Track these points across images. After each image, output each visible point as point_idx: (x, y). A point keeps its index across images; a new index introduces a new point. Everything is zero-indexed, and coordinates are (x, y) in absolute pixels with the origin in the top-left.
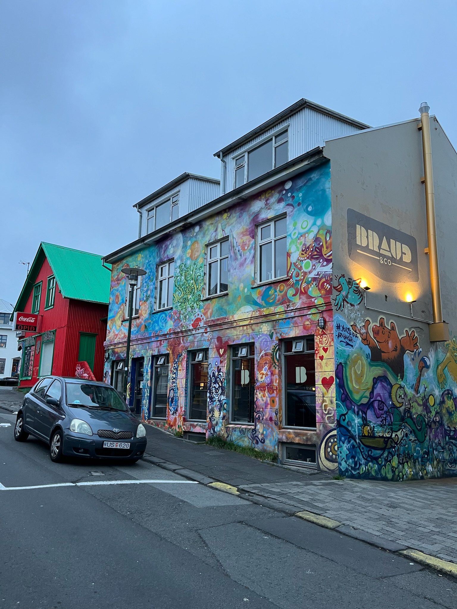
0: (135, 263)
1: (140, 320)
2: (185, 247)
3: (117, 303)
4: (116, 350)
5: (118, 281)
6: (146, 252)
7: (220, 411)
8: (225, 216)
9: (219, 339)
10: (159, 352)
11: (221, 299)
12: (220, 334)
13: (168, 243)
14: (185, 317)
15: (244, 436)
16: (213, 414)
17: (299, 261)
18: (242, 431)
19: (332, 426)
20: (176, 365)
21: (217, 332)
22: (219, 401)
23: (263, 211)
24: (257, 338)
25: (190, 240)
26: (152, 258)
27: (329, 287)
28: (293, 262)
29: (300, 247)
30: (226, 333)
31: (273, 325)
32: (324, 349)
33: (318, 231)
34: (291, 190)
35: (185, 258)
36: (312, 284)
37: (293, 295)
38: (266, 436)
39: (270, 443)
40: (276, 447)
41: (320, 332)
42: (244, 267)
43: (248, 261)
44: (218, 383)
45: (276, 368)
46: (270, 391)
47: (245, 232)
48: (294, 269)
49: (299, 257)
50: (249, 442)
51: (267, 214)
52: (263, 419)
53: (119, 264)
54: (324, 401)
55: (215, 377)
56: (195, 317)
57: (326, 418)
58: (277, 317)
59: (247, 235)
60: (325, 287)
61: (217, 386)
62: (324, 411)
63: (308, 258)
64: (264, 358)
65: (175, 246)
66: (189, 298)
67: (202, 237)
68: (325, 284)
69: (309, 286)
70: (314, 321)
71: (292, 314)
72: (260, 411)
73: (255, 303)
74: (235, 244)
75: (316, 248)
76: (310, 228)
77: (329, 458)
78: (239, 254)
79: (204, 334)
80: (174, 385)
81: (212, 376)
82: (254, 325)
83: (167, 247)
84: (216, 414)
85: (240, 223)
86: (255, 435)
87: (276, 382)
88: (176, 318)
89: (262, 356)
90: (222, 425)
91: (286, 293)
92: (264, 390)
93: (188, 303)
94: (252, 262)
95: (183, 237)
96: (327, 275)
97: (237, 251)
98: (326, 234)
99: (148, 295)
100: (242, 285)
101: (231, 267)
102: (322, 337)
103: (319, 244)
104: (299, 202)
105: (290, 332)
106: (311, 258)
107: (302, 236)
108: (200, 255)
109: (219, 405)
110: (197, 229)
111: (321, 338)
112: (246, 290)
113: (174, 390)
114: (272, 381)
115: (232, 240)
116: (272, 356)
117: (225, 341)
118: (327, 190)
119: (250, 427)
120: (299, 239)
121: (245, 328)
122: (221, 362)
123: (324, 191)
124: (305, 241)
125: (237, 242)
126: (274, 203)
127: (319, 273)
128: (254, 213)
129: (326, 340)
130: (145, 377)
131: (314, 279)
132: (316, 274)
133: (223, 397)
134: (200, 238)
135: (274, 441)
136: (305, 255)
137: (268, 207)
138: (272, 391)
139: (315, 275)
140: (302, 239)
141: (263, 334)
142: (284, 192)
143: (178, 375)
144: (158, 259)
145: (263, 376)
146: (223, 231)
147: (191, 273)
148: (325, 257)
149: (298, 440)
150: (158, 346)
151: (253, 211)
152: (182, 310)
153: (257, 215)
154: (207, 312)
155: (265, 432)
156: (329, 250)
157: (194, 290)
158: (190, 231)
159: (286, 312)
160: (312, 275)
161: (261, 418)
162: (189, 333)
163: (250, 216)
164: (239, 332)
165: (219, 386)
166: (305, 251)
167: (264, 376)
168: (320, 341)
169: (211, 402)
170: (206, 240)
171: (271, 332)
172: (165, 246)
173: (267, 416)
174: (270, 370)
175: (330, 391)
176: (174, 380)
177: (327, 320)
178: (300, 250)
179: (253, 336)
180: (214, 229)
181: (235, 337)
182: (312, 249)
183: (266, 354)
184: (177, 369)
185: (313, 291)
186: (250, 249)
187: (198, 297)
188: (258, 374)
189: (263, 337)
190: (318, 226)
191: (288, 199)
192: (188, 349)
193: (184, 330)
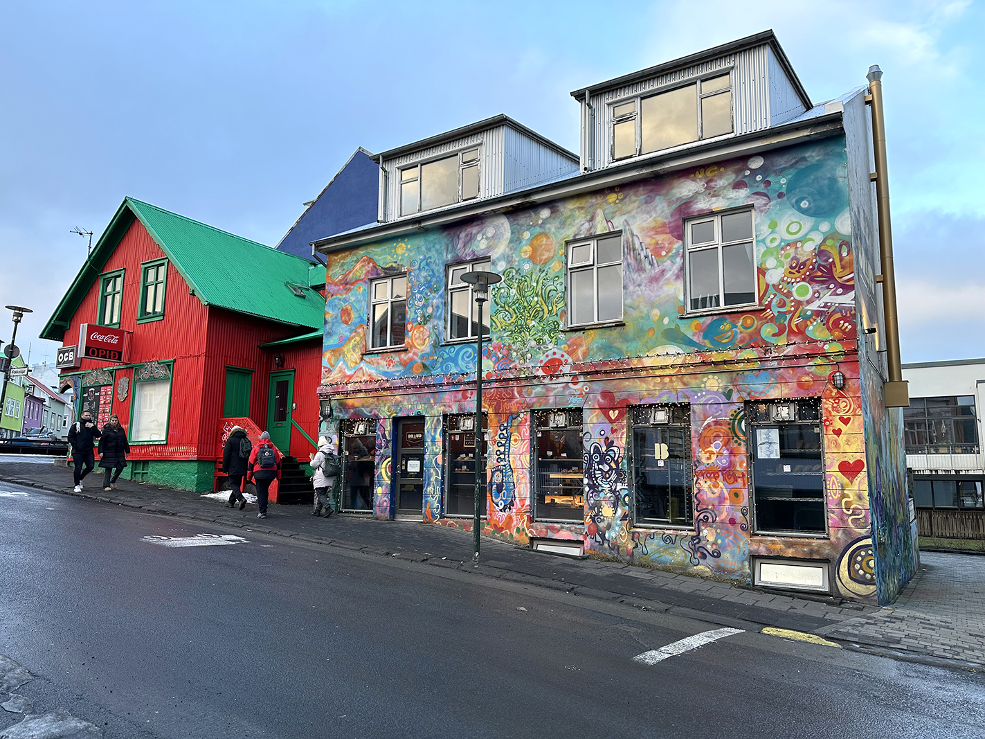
0: (389, 257)
1: (410, 355)
2: (516, 240)
3: (346, 323)
4: (350, 402)
5: (346, 284)
6: (420, 242)
7: (615, 506)
8: (612, 197)
9: (606, 394)
10: (460, 408)
11: (608, 332)
12: (610, 386)
13: (474, 230)
14: (523, 355)
15: (673, 546)
16: (599, 512)
17: (785, 284)
18: (667, 539)
19: (863, 532)
20: (504, 432)
21: (600, 383)
22: (614, 492)
23: (701, 197)
24: (696, 397)
25: (527, 230)
26: (433, 253)
27: (850, 327)
28: (771, 284)
29: (787, 262)
30: (622, 385)
31: (732, 378)
32: (841, 419)
33: (824, 241)
34: (762, 170)
35: (517, 259)
36: (815, 320)
37: (774, 335)
38: (724, 547)
39: (733, 557)
40: (746, 563)
41: (833, 394)
42: (661, 283)
43: (668, 275)
44: (609, 464)
45: (740, 444)
46: (729, 479)
47: (661, 227)
48: (775, 295)
49: (785, 276)
50: (686, 556)
51: (710, 203)
52: (713, 522)
53: (347, 256)
54: (843, 496)
55: (600, 454)
56: (547, 356)
57: (849, 520)
58: (741, 366)
59: (666, 233)
60: (840, 326)
61: (606, 468)
62: (845, 511)
63: (804, 280)
64: (712, 428)
65: (493, 237)
66: (531, 325)
67: (559, 228)
68: (842, 322)
69: (808, 323)
70: (820, 377)
71: (775, 364)
72: (707, 509)
73: (690, 342)
74: (637, 246)
75: (820, 265)
76: (806, 235)
77: (858, 578)
78: (647, 263)
79: (570, 385)
80: (502, 463)
81: (592, 452)
82: (687, 376)
83: (471, 239)
84: (607, 511)
85: (648, 213)
86: (697, 546)
87: (741, 466)
88: (501, 356)
89: (709, 425)
90: (622, 529)
91: (758, 331)
92: (716, 478)
93: (528, 333)
94: (678, 277)
95: (510, 224)
96: (844, 308)
97: (642, 256)
98: (841, 246)
99: (427, 315)
100: (656, 312)
101: (630, 281)
102: (837, 401)
103: (826, 261)
104: (781, 191)
105: (769, 391)
106: (812, 280)
107: (788, 245)
108: (553, 257)
109: (612, 498)
110: (545, 213)
111: (836, 403)
112: (666, 321)
113: (502, 472)
114: (732, 464)
115: (631, 239)
116: (731, 426)
117: (621, 398)
118: (840, 180)
119: (684, 533)
120: (782, 249)
121: (667, 380)
122: (613, 431)
123: (833, 180)
124: (796, 253)
125: (641, 243)
126: (725, 188)
127: (829, 304)
128: (678, 199)
129: (846, 406)
130: (430, 448)
131: (818, 313)
132: (822, 305)
133: (619, 486)
134: (553, 229)
135: (742, 554)
136: (797, 274)
137: (712, 192)
138: (732, 479)
139: (819, 307)
140: (791, 251)
141: (708, 392)
142: (747, 173)
143: (511, 449)
144: (449, 256)
145: (712, 455)
146: (607, 222)
147: (535, 284)
148: (838, 280)
149: (792, 552)
150: (457, 399)
151: (678, 195)
152: (514, 343)
153: (688, 203)
154: (574, 351)
155: (719, 541)
156: (847, 271)
157: (541, 313)
158: (527, 215)
159: (761, 360)
160: (814, 306)
161: (710, 520)
162: (535, 381)
163: (670, 203)
164: (654, 386)
165: (611, 469)
166: (797, 269)
167: (714, 457)
168: (833, 407)
169: (592, 493)
170: (569, 233)
171: (726, 389)
172: (467, 236)
173: (724, 516)
174: (728, 447)
175: (856, 481)
176: (502, 456)
177: (847, 376)
178: (787, 266)
179: (687, 394)
180: (585, 217)
181: (645, 393)
182: (811, 267)
183: (716, 423)
184: (508, 439)
185: (816, 330)
186: (672, 256)
187: (552, 324)
188: (699, 452)
189: (708, 396)
190: (823, 233)
191: (757, 184)
192: (532, 406)
193: (524, 376)
